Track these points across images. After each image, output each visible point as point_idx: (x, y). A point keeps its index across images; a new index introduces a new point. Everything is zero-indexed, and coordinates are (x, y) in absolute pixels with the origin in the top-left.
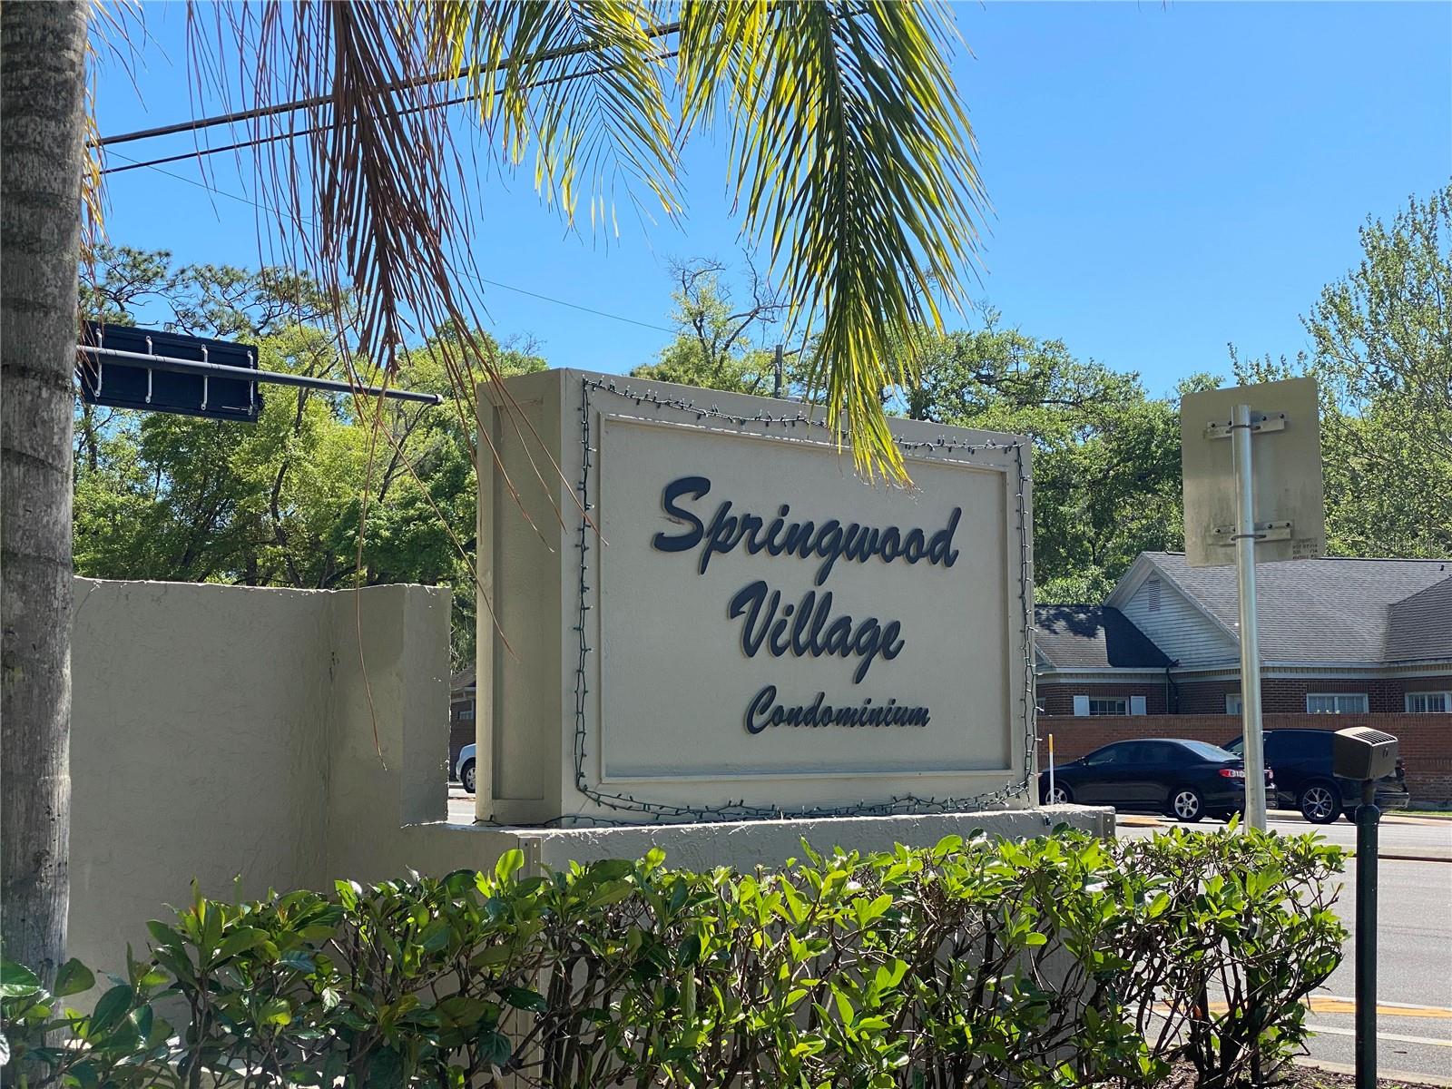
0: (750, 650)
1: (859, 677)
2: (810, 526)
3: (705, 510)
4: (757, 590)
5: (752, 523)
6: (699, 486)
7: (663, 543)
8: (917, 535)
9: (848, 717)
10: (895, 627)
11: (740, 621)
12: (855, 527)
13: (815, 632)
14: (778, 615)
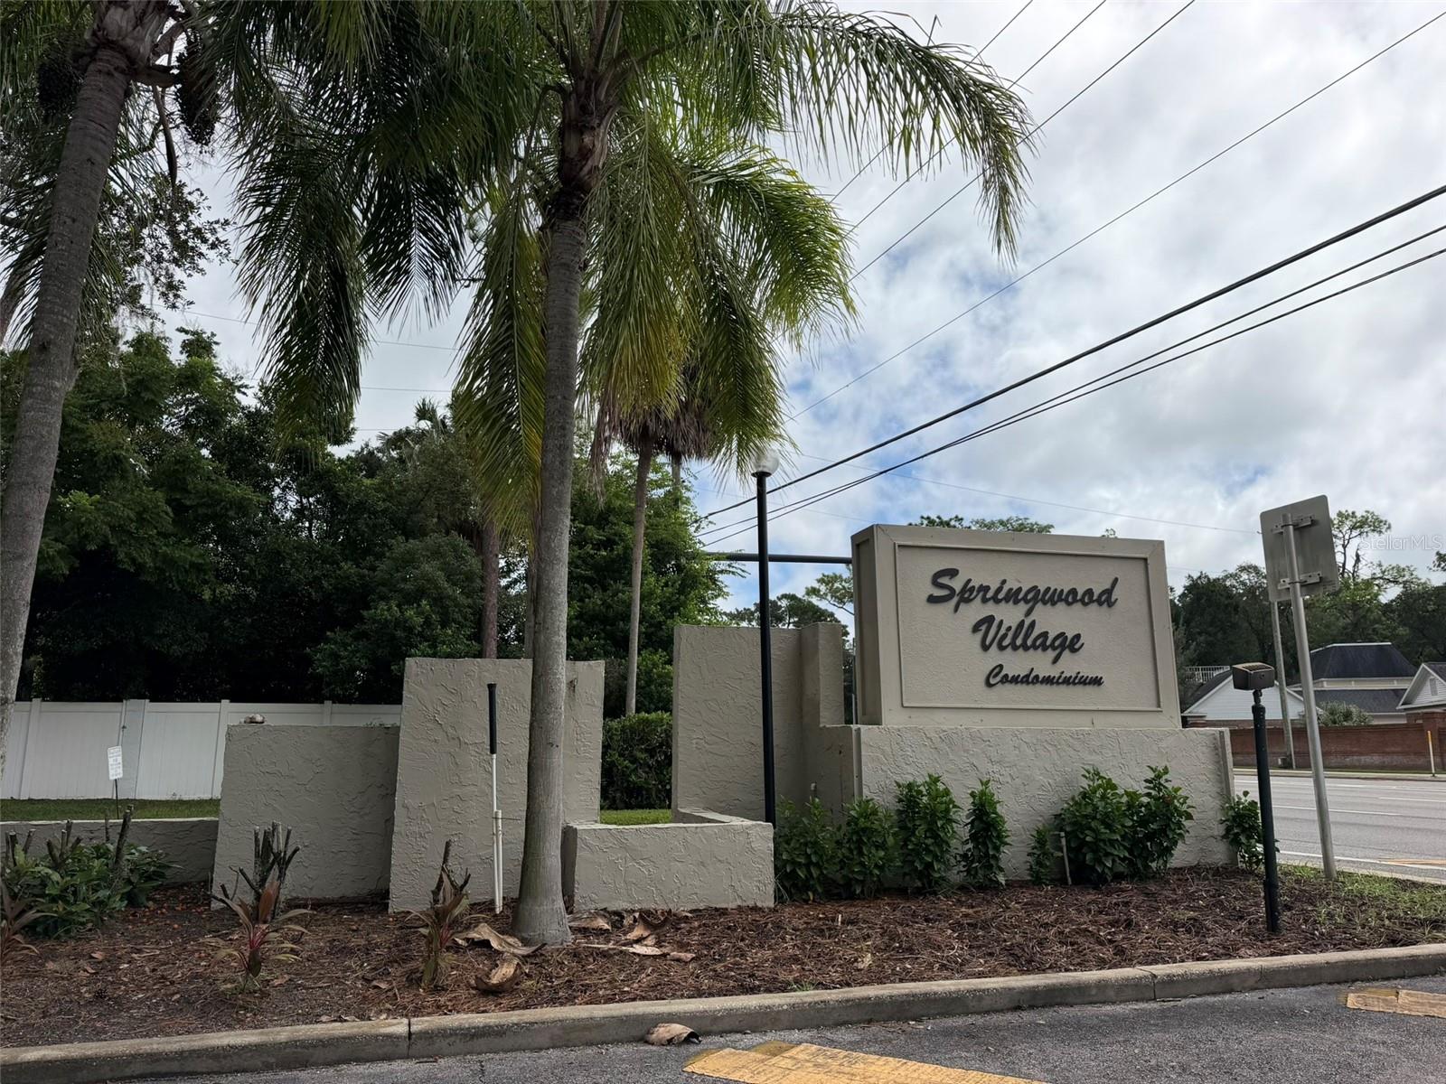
0: (985, 648)
1: (1055, 661)
2: (1020, 589)
3: (957, 584)
4: (989, 620)
5: (985, 589)
6: (953, 573)
7: (932, 600)
8: (1089, 592)
9: (1049, 681)
10: (1078, 637)
11: (979, 636)
12: (1049, 589)
13: (1025, 640)
14: (1003, 631)
